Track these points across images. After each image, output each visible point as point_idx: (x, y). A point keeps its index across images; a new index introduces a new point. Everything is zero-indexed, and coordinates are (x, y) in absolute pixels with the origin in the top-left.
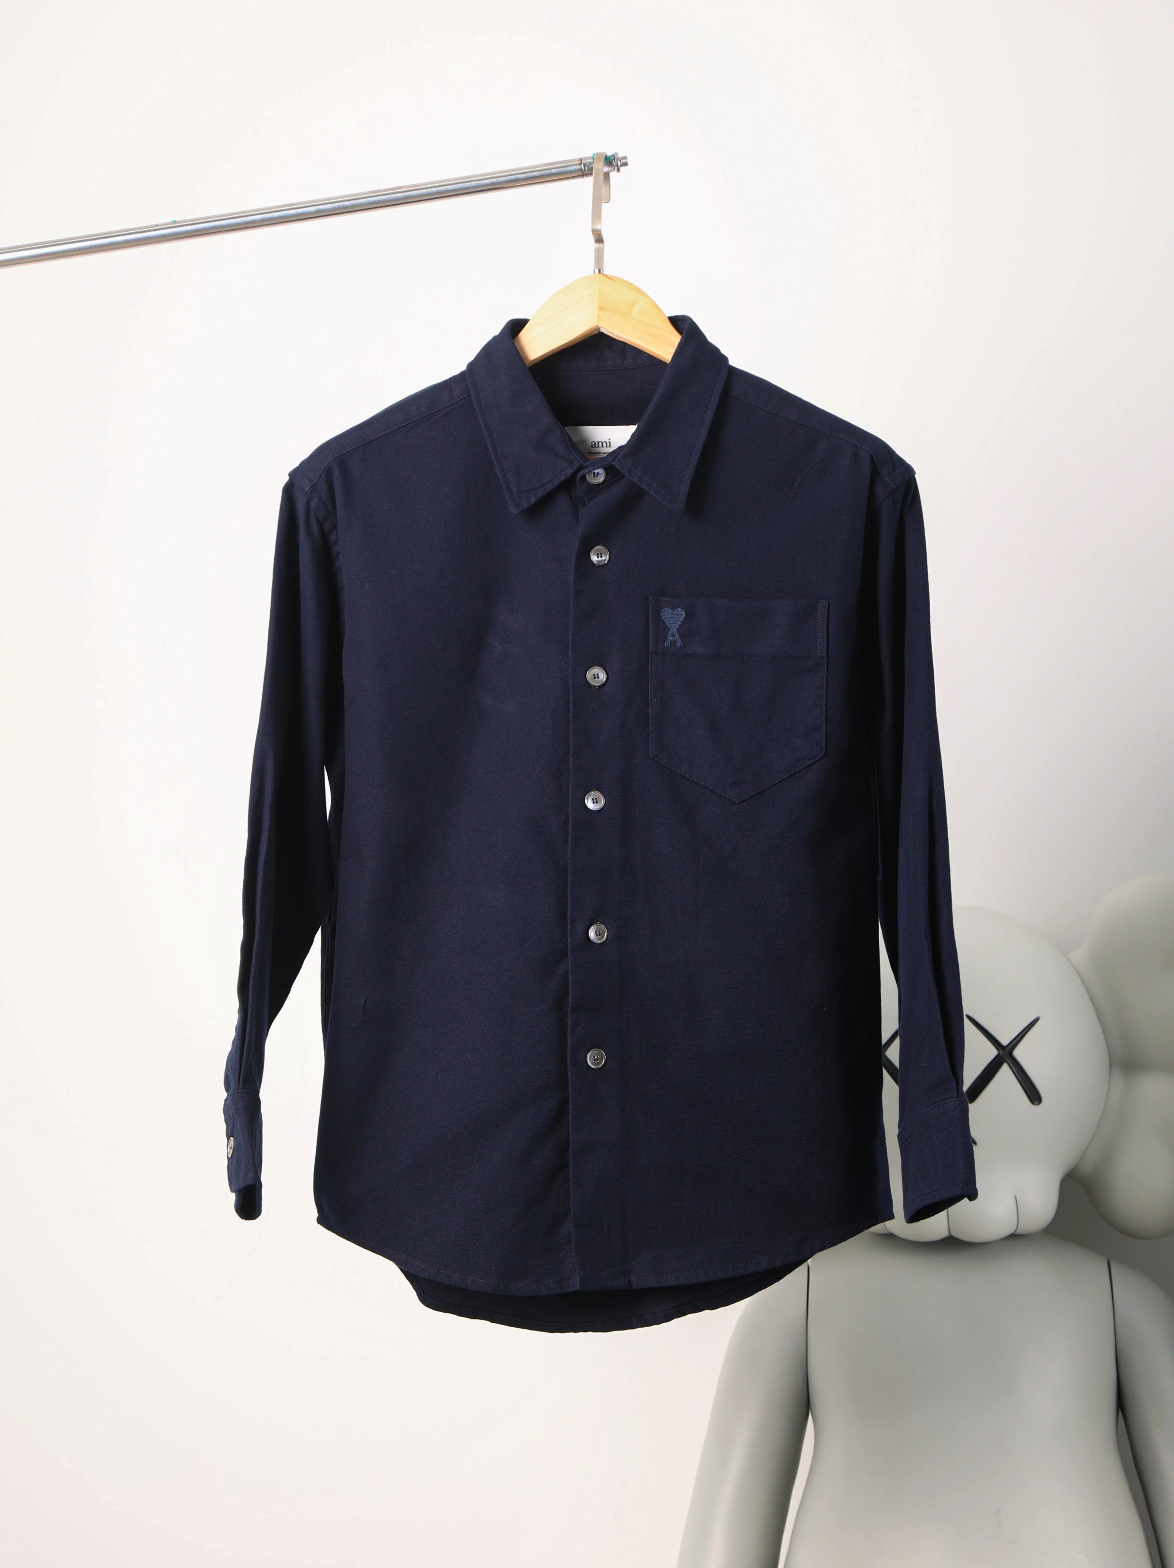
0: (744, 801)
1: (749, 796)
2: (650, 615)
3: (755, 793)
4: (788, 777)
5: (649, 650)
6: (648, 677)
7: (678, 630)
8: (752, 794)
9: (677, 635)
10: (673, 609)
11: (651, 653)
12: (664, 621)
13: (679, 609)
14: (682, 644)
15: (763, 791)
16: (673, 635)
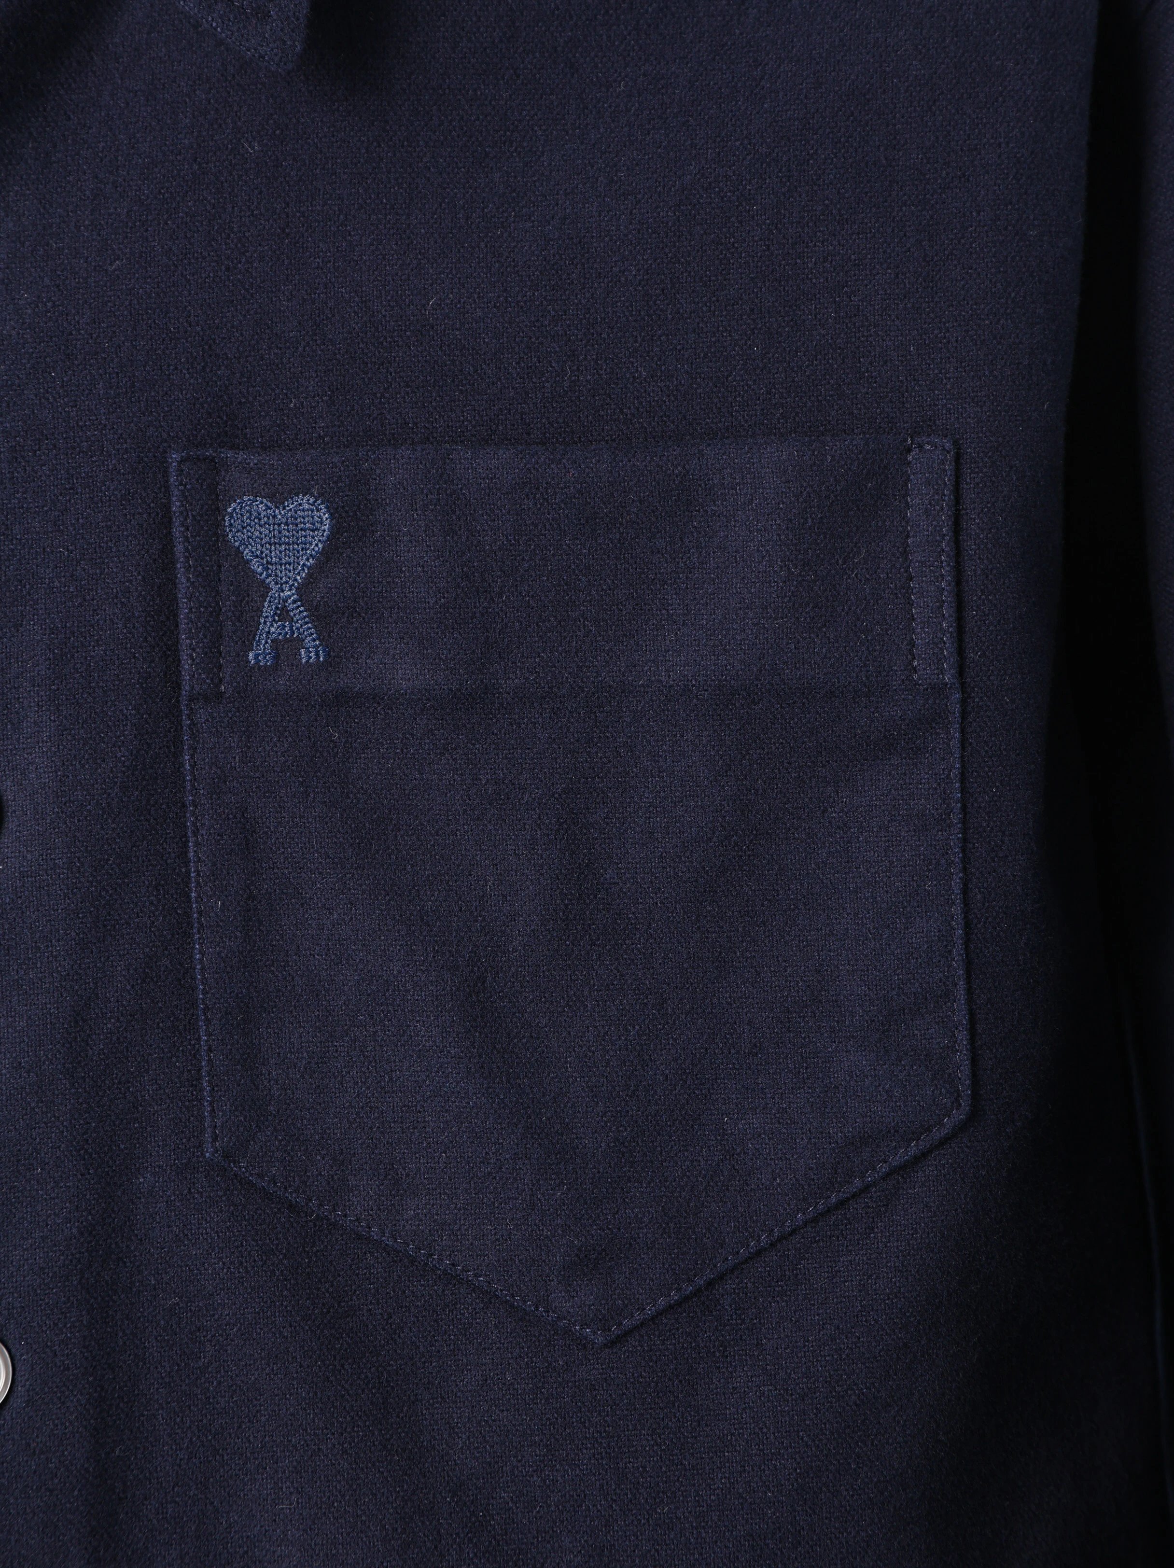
0: (628, 1333)
1: (649, 1311)
2: (177, 530)
3: (675, 1296)
4: (815, 1220)
5: (178, 686)
6: (184, 805)
7: (303, 591)
8: (662, 1302)
9: (299, 613)
10: (277, 498)
11: (191, 699)
12: (239, 553)
13: (305, 501)
14: (328, 655)
15: (710, 1284)
16: (283, 614)
